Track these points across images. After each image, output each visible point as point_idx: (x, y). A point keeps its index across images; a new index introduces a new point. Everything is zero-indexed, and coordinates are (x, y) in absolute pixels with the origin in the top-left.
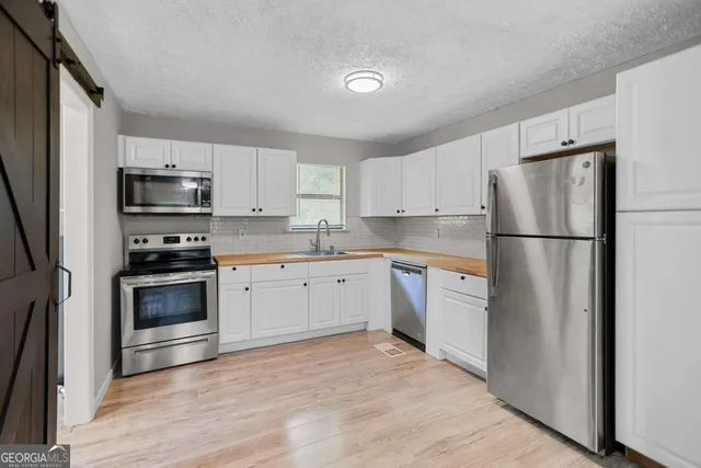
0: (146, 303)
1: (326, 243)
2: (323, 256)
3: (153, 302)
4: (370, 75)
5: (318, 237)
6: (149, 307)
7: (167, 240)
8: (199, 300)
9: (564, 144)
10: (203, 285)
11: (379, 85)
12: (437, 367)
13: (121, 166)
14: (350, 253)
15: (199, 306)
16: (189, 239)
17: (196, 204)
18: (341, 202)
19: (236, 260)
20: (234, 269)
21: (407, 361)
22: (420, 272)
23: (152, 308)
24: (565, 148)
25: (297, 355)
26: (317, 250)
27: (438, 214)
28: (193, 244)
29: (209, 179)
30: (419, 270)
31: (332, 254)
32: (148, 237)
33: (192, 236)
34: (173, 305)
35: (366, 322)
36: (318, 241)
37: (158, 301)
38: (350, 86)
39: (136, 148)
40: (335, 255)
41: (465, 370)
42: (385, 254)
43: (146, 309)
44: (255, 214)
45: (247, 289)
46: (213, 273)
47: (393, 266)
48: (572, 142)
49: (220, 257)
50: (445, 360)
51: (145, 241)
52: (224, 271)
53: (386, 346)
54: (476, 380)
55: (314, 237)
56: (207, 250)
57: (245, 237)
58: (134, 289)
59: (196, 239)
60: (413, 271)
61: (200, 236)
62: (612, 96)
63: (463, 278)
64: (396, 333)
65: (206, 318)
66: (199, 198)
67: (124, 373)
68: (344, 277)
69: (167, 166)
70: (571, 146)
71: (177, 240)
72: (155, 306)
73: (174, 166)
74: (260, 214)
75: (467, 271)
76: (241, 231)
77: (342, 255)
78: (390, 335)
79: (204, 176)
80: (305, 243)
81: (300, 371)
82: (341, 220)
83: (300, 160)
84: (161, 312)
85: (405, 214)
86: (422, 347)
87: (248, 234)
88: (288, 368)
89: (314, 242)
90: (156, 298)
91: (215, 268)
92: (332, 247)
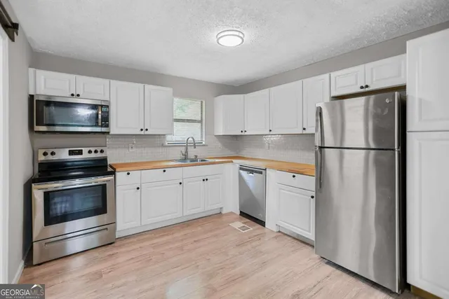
0: (55, 204)
1: (192, 153)
2: (188, 162)
3: (62, 202)
4: (237, 33)
5: (187, 149)
6: (59, 206)
7: (71, 153)
8: (100, 199)
9: (362, 87)
10: (104, 187)
11: (241, 40)
12: (276, 237)
13: (32, 93)
14: (210, 160)
15: (101, 203)
16: (90, 152)
17: (97, 125)
18: (202, 125)
19: (129, 167)
20: (128, 174)
21: (255, 234)
22: (261, 173)
23: (60, 207)
24: (362, 90)
25: (176, 235)
26: (185, 158)
27: (271, 133)
28: (93, 155)
29: (108, 106)
30: (259, 172)
31: (195, 161)
32: (55, 150)
33: (93, 149)
34: (79, 204)
35: (221, 208)
36: (186, 152)
37: (67, 201)
38: (221, 41)
39: (45, 80)
40: (199, 162)
41: (294, 238)
42: (234, 161)
43: (56, 209)
44: (142, 133)
45: (138, 188)
46: (111, 178)
47: (241, 169)
48: (367, 86)
49: (115, 165)
50: (279, 232)
51: (53, 154)
52: (120, 176)
53: (238, 224)
54: (304, 245)
55: (183, 149)
56: (105, 160)
57: (134, 150)
58: (45, 193)
59: (96, 152)
60: (256, 172)
61: (99, 149)
62: (403, 55)
63: (294, 176)
64: (243, 214)
65: (106, 212)
66: (100, 121)
67: (35, 262)
68: (207, 177)
69: (73, 95)
70: (367, 89)
71: (80, 152)
72: (64, 205)
73: (78, 95)
74: (147, 133)
75: (296, 171)
76: (130, 145)
77: (204, 162)
78: (239, 216)
79: (103, 104)
80: (177, 153)
81: (181, 248)
82: (202, 137)
83: (175, 95)
84: (69, 210)
85: (246, 133)
86: (262, 223)
87: (137, 147)
88: (171, 246)
89: (184, 153)
90: (65, 198)
91: (113, 173)
92: (196, 156)
